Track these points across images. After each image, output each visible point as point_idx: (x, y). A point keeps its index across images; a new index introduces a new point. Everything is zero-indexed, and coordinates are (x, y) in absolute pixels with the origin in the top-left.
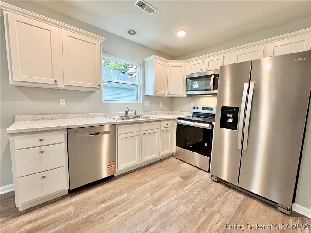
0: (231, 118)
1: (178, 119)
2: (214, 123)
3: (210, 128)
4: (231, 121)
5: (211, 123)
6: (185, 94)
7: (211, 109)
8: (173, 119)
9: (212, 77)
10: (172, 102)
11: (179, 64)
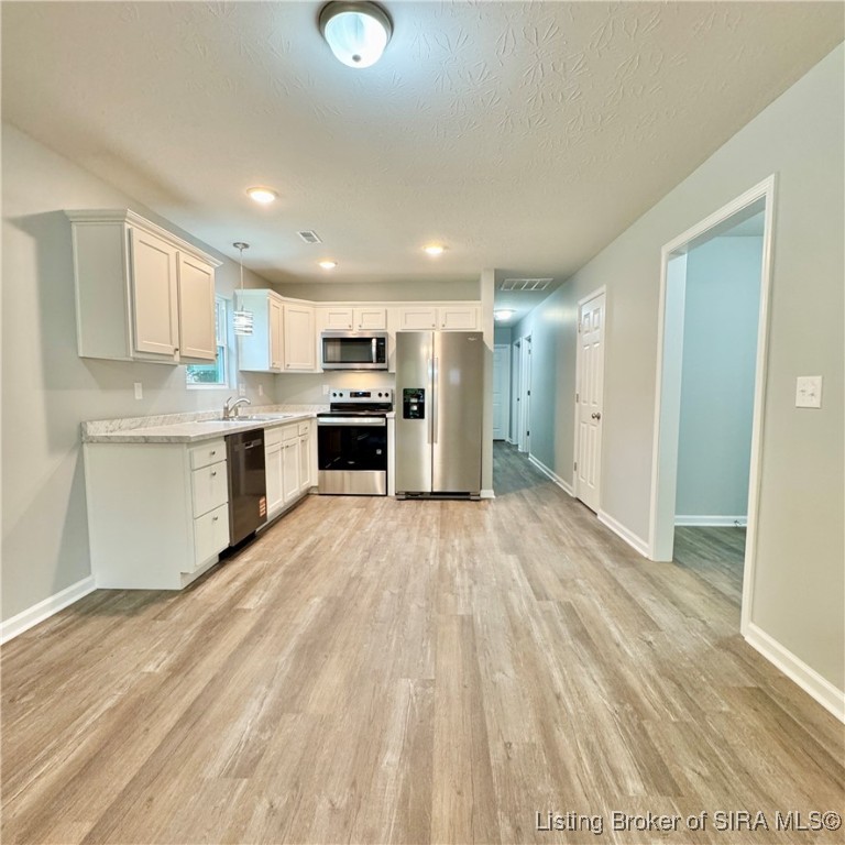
0: (415, 404)
1: (319, 415)
2: (388, 415)
3: (384, 424)
4: (415, 408)
5: (384, 416)
6: (319, 367)
7: (367, 395)
8: (311, 419)
9: (374, 341)
10: (274, 384)
11: (305, 308)
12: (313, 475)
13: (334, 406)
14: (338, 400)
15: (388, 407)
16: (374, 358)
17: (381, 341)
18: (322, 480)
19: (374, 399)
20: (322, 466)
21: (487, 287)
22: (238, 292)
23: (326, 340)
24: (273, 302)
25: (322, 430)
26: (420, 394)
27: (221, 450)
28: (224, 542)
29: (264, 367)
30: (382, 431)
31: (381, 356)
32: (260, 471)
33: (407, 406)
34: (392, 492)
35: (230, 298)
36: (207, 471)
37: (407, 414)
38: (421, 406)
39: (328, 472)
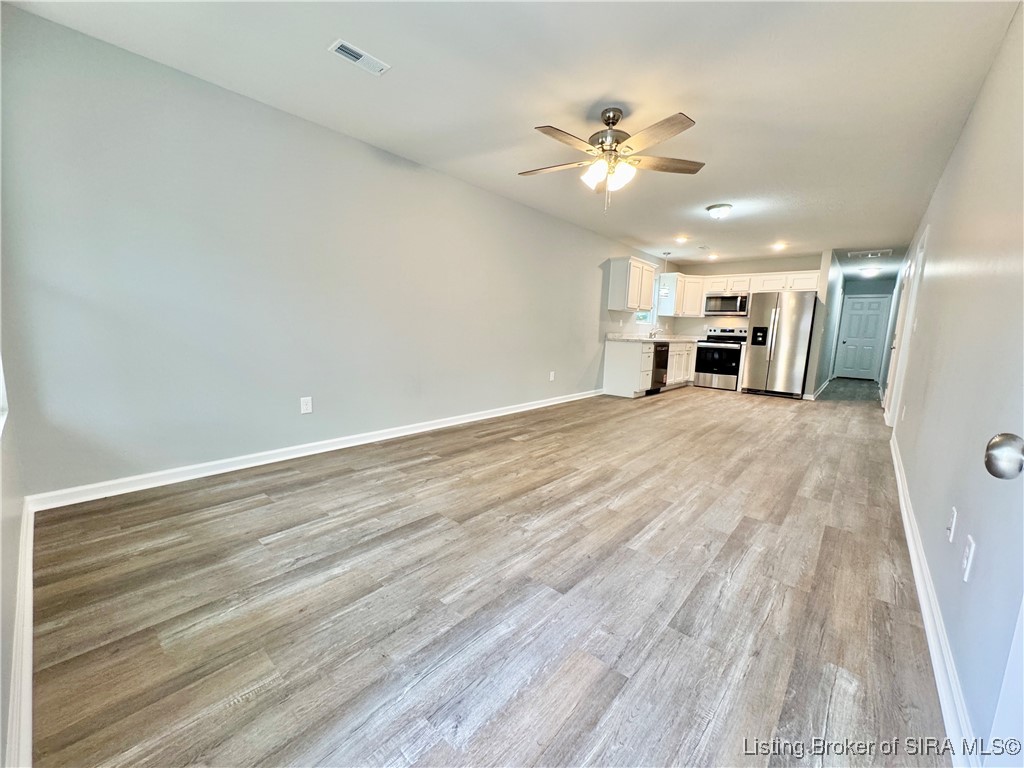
0: (761, 336)
1: (700, 341)
2: (743, 343)
3: (740, 348)
4: (761, 339)
5: (740, 343)
6: (703, 314)
7: (733, 331)
8: (693, 343)
9: (739, 299)
10: (674, 323)
11: (698, 280)
12: (691, 374)
13: (709, 337)
14: (713, 333)
15: (744, 339)
16: (738, 309)
17: (744, 299)
18: (697, 378)
19: (737, 334)
20: (698, 369)
21: (826, 258)
22: (662, 275)
23: (709, 298)
24: (680, 278)
25: (700, 350)
26: (764, 331)
27: (653, 347)
28: (649, 386)
29: (672, 315)
30: (738, 352)
31: (743, 307)
32: (663, 370)
33: (755, 337)
34: (739, 389)
35: (657, 278)
36: (647, 355)
37: (755, 342)
38: (765, 337)
39: (701, 374)
